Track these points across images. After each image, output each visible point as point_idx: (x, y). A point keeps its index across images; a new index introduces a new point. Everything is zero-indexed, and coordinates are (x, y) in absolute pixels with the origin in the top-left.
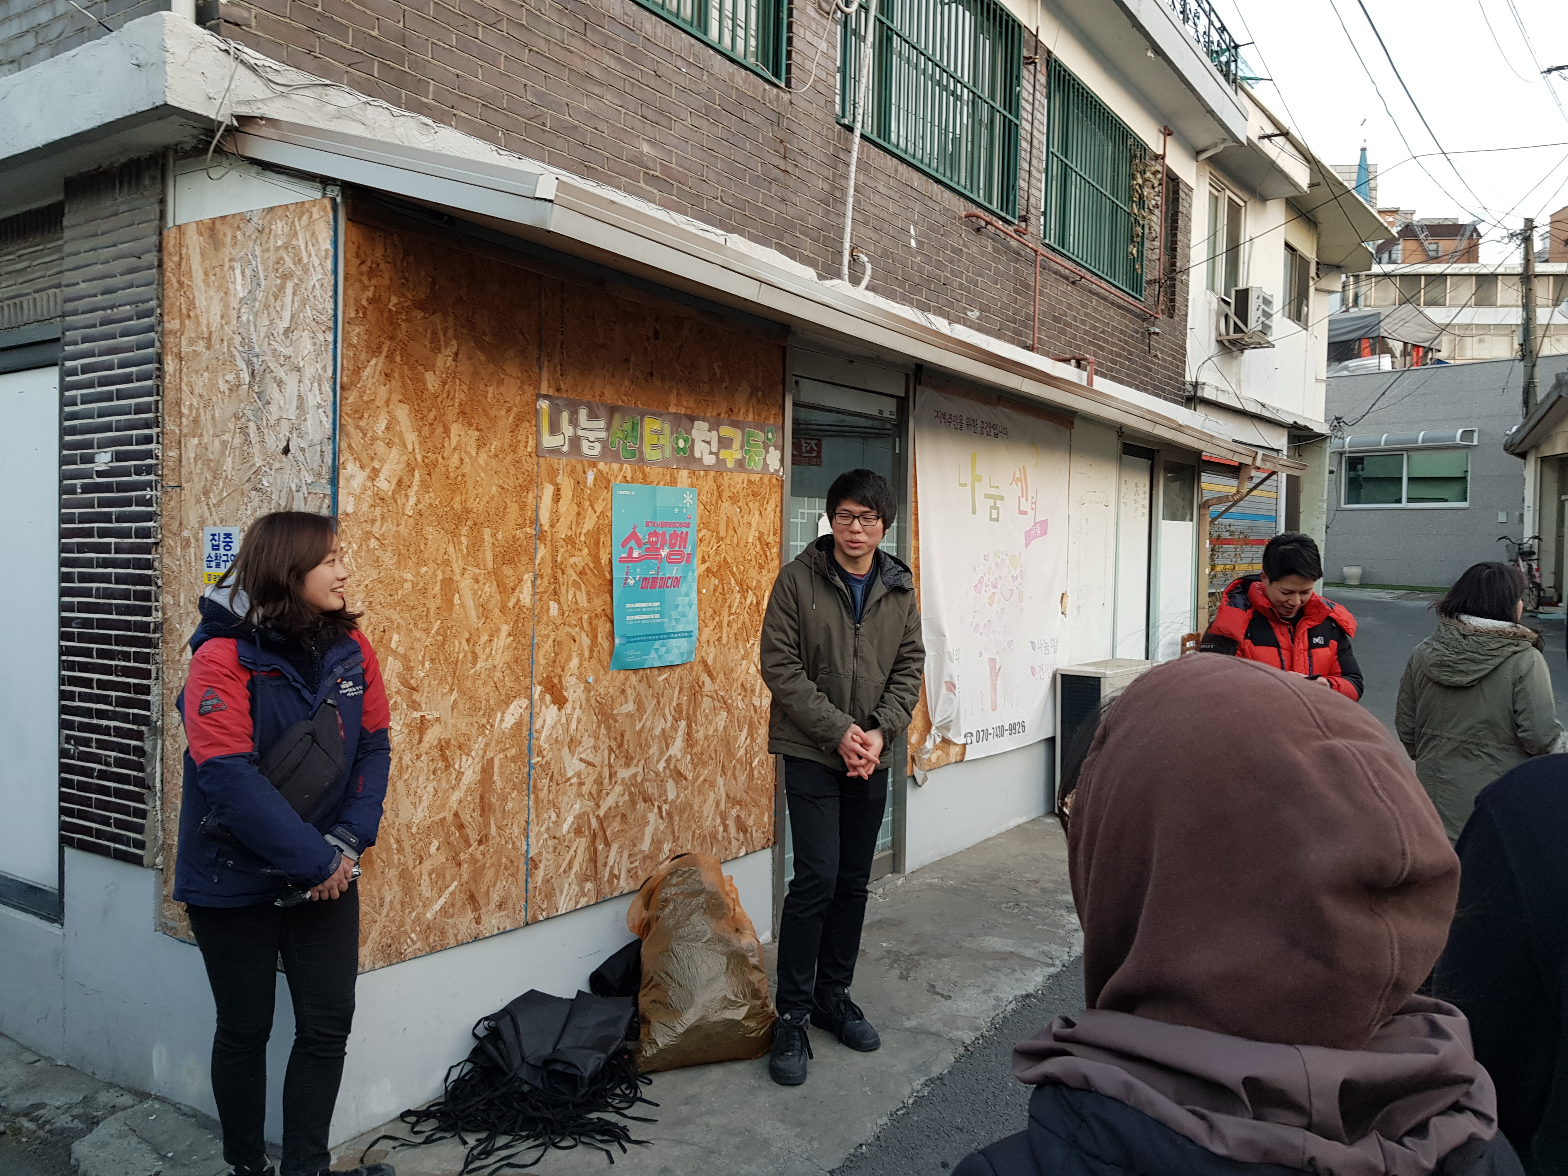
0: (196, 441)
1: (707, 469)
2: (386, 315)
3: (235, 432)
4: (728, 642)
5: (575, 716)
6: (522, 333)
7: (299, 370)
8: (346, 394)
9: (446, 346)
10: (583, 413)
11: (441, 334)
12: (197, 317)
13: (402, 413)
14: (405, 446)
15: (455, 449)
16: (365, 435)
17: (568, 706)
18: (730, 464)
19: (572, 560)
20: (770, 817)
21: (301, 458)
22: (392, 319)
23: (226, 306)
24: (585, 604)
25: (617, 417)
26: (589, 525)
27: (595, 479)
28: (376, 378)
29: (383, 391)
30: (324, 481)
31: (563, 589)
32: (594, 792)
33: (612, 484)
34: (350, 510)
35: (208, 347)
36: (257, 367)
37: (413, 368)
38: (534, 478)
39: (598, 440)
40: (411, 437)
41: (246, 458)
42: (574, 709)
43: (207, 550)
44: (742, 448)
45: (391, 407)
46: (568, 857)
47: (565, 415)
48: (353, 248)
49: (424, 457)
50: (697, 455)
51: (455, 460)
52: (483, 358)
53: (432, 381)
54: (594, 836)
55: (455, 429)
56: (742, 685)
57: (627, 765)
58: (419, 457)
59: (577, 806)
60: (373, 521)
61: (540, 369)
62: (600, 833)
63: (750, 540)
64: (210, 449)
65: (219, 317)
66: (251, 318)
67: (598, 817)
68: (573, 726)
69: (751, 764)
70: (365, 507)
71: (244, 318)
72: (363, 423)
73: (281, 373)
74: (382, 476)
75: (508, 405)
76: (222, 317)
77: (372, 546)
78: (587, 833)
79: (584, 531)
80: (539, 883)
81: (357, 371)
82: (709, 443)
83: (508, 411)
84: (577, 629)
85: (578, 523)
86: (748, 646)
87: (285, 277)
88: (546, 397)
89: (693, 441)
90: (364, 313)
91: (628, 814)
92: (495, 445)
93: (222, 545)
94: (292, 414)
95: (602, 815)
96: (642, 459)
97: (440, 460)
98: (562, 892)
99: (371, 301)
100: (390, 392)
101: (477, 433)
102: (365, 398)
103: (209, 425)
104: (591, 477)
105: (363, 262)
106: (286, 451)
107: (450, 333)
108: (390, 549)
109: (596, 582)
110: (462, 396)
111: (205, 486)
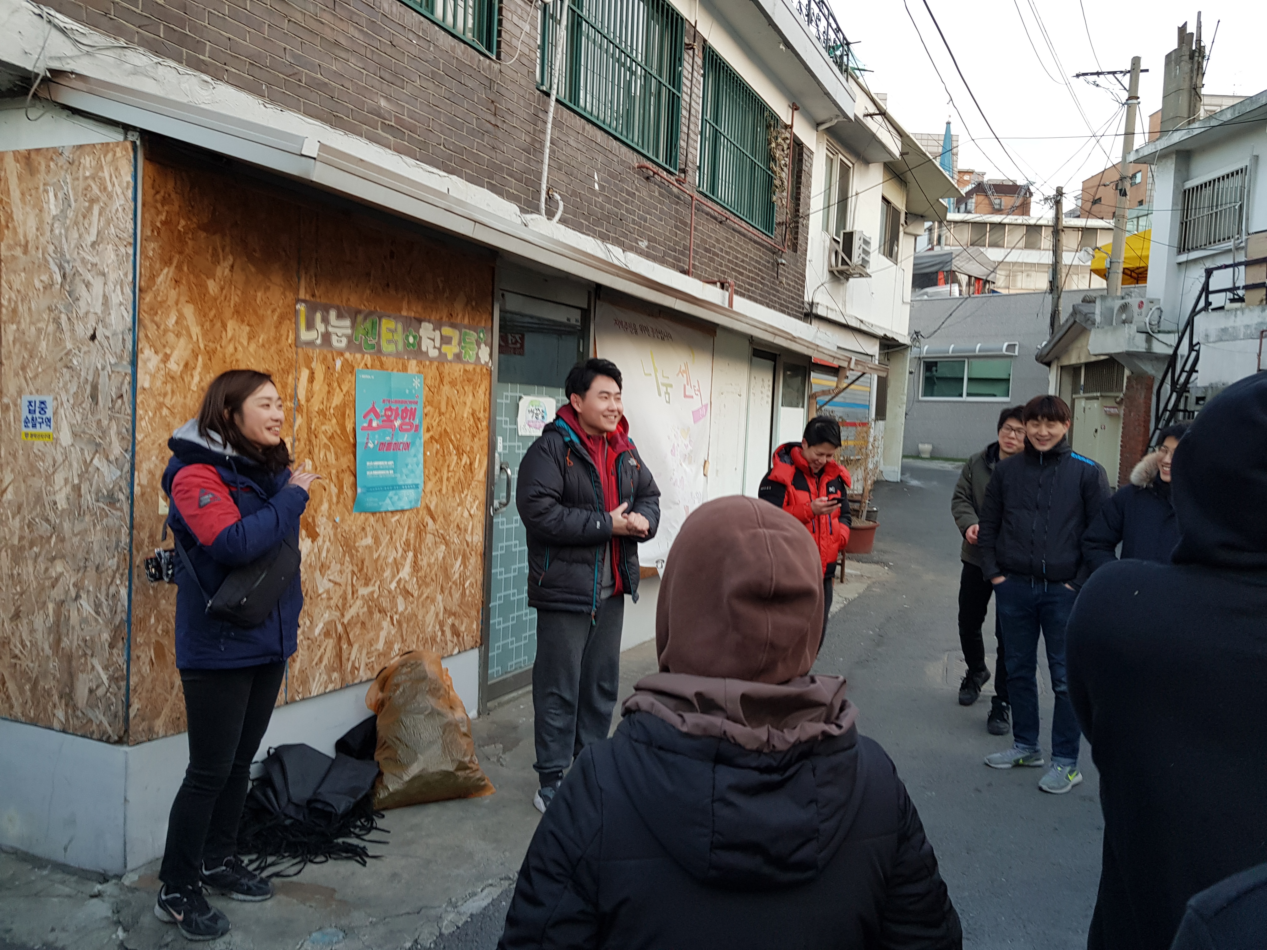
0: (14, 327)
1: (431, 361)
2: (176, 233)
3: (49, 321)
4: (447, 493)
5: (325, 547)
6: (285, 251)
7: (104, 275)
8: (142, 295)
9: (224, 260)
10: (333, 314)
11: (220, 250)
12: (15, 228)
13: (189, 311)
14: (191, 337)
15: (230, 340)
16: (158, 327)
17: (320, 540)
18: (450, 357)
19: (323, 428)
20: (478, 625)
21: (106, 344)
22: (181, 238)
23: (41, 221)
24: (334, 462)
25: (360, 318)
26: (337, 400)
27: (342, 365)
28: (168, 283)
29: (173, 294)
30: (125, 363)
31: (316, 450)
32: (340, 605)
33: (356, 369)
34: (147, 385)
35: (25, 252)
36: (68, 271)
37: (197, 277)
38: (294, 363)
39: (343, 335)
40: (195, 330)
41: (59, 342)
42: (324, 542)
43: (25, 413)
44: (459, 344)
45: (180, 306)
46: (319, 654)
47: (318, 316)
48: (149, 182)
49: (205, 346)
50: (424, 349)
51: (231, 349)
52: (253, 269)
53: (212, 286)
54: (340, 638)
55: (231, 325)
56: (458, 526)
57: (366, 584)
58: (202, 346)
59: (326, 615)
60: (165, 395)
61: (299, 279)
62: (345, 636)
63: (465, 416)
64: (27, 334)
65: (34, 229)
66: (63, 231)
67: (343, 624)
68: (324, 554)
69: (464, 586)
70: (159, 383)
71: (57, 232)
72: (157, 319)
73: (89, 277)
74: (172, 360)
75: (273, 306)
76: (37, 229)
77: (164, 414)
78: (334, 635)
79: (333, 405)
80: (296, 673)
81: (153, 278)
82: (433, 340)
83: (273, 312)
84: (327, 481)
85: (328, 399)
86: (463, 496)
87: (92, 201)
88: (304, 301)
89: (420, 338)
90: (158, 233)
91: (367, 621)
92: (262, 338)
93: (37, 410)
94: (99, 309)
95: (346, 622)
96: (380, 351)
97: (219, 348)
98: (314, 680)
99: (163, 223)
100: (179, 294)
101: (248, 328)
102: (159, 299)
103: (26, 315)
104: (339, 363)
105: (157, 192)
106: (93, 337)
107: (228, 249)
108: (178, 416)
109: (343, 445)
110: (237, 299)
111: (23, 363)
